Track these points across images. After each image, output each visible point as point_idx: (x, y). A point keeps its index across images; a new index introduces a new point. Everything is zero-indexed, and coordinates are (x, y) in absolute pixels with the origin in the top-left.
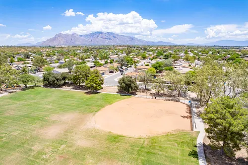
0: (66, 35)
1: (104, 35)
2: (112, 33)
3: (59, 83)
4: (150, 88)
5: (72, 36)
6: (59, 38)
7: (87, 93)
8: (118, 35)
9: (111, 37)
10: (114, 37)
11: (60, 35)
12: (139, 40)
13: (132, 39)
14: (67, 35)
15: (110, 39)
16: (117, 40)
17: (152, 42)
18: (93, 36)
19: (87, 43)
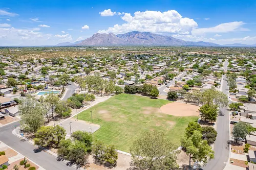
0: (102, 35)
1: (140, 35)
2: (148, 33)
3: (134, 92)
4: (184, 98)
5: (108, 36)
6: (96, 38)
7: (151, 98)
8: (155, 35)
9: (147, 36)
10: (151, 37)
11: (97, 35)
12: (178, 41)
13: (170, 39)
14: (104, 35)
15: (146, 39)
16: (154, 40)
17: (192, 42)
18: (129, 36)
19: (123, 43)
